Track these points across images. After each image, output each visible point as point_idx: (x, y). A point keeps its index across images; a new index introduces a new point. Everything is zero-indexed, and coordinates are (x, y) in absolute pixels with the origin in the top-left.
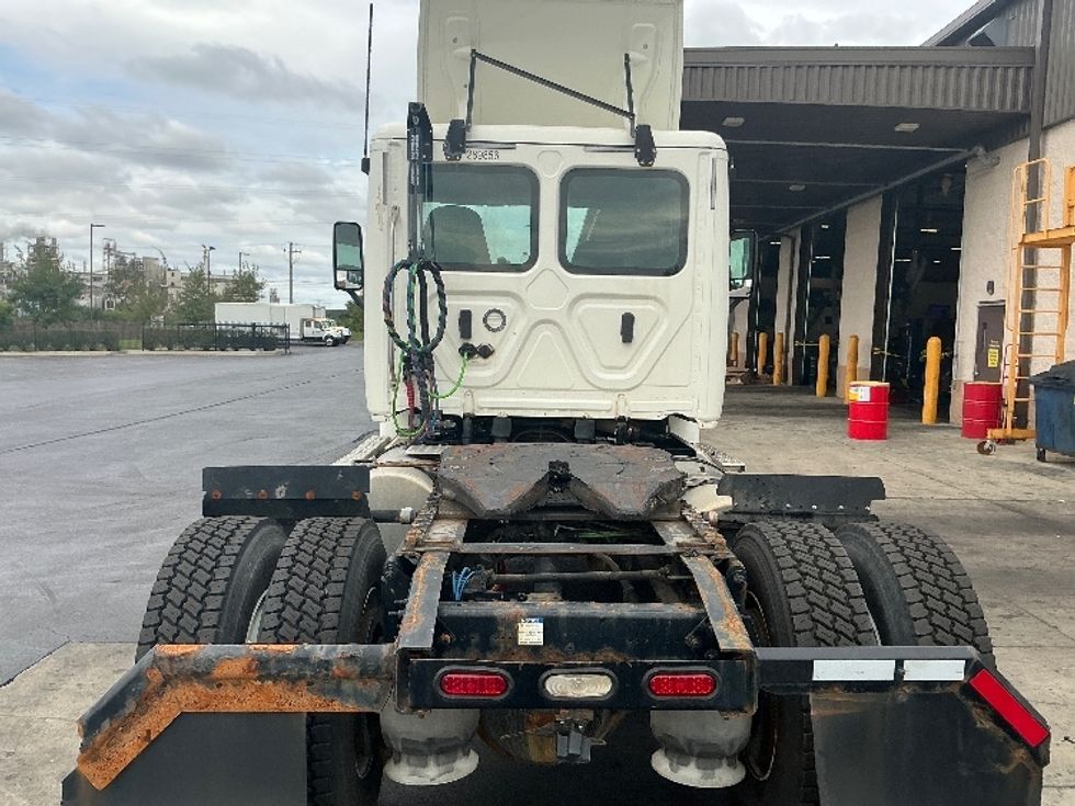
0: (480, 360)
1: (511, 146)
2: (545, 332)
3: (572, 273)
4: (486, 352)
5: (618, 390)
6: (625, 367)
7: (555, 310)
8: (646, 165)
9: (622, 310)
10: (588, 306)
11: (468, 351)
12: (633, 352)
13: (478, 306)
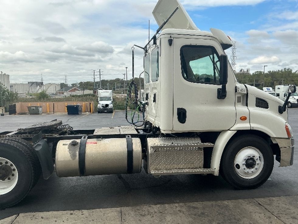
0: (148, 106)
2: (151, 99)
3: (152, 82)
7: (151, 93)
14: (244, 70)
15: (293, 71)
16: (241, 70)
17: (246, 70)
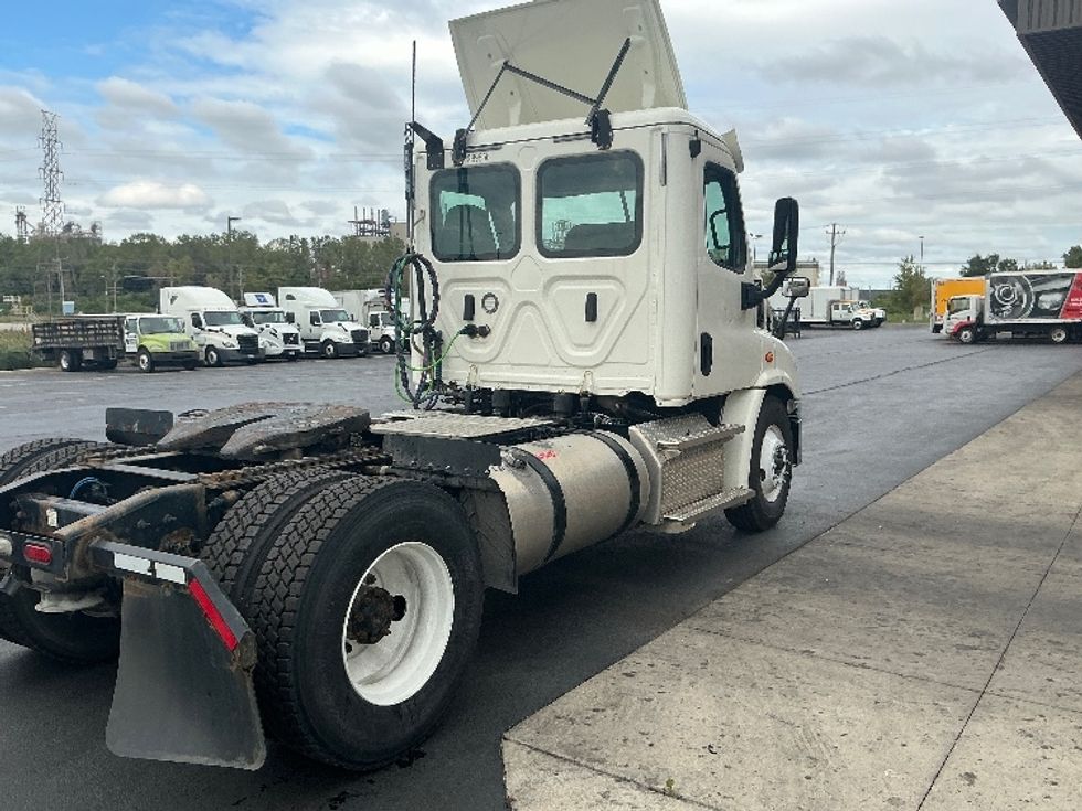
0: (481, 339)
1: (496, 147)
2: (528, 312)
3: (547, 257)
4: (484, 332)
5: (585, 367)
6: (592, 344)
7: (533, 292)
8: (604, 149)
9: (587, 290)
10: (561, 287)
11: (471, 331)
12: (597, 330)
13: (478, 291)
14: (80, 227)
15: (262, 243)
16: (68, 227)
17: (86, 228)
